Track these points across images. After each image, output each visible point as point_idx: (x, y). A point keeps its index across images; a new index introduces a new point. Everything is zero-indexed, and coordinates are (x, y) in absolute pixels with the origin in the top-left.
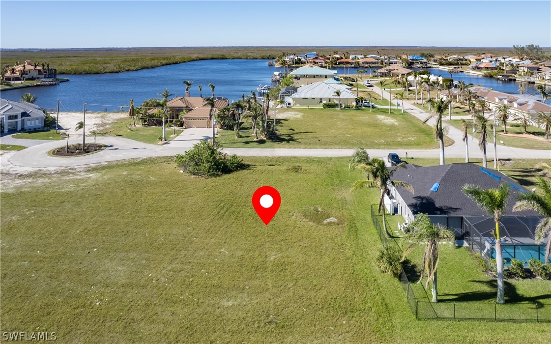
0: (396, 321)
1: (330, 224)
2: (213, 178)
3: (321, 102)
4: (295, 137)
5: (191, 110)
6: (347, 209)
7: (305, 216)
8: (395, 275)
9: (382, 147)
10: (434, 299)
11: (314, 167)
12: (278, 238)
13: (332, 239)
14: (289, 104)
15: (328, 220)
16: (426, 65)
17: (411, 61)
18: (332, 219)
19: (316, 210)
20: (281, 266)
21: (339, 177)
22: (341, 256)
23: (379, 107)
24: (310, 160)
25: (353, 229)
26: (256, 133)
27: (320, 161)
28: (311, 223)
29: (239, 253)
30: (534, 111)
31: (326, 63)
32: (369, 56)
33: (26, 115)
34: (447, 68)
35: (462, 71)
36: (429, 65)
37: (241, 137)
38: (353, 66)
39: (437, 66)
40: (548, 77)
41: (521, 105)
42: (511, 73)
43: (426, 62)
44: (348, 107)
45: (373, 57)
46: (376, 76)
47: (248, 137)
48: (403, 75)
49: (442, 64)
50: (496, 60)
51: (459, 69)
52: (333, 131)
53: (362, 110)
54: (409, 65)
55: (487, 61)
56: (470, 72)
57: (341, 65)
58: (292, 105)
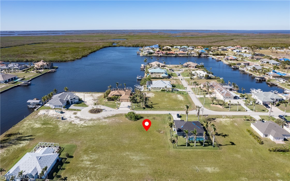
0: (170, 148)
1: (162, 133)
2: (135, 121)
3: (160, 89)
4: (153, 106)
5: (121, 96)
6: (165, 130)
7: (157, 131)
8: (171, 142)
9: (176, 110)
10: (177, 146)
11: (158, 118)
12: (152, 136)
13: (162, 136)
14: (150, 89)
15: (161, 132)
16: (207, 55)
17: (200, 53)
18: (162, 132)
19: (159, 130)
20: (153, 141)
21: (164, 121)
22: (163, 139)
23: (180, 90)
24: (157, 115)
25: (166, 134)
26: (142, 105)
27: (160, 115)
28: (158, 133)
29: (146, 139)
30: (225, 96)
31: (163, 54)
32: (183, 47)
33: (74, 98)
34: (215, 57)
35: (221, 61)
36: (208, 55)
37: (138, 106)
38: (174, 56)
39: (212, 56)
40: (249, 69)
41: (222, 93)
42: (238, 65)
43: (207, 54)
44: (169, 91)
45: (185, 48)
46: (183, 67)
47: (140, 106)
48: (193, 67)
49: (214, 55)
50: (240, 51)
51: (220, 59)
52: (164, 103)
53: (173, 92)
54: (199, 55)
55: (236, 52)
56: (224, 61)
57: (169, 55)
58: (151, 90)
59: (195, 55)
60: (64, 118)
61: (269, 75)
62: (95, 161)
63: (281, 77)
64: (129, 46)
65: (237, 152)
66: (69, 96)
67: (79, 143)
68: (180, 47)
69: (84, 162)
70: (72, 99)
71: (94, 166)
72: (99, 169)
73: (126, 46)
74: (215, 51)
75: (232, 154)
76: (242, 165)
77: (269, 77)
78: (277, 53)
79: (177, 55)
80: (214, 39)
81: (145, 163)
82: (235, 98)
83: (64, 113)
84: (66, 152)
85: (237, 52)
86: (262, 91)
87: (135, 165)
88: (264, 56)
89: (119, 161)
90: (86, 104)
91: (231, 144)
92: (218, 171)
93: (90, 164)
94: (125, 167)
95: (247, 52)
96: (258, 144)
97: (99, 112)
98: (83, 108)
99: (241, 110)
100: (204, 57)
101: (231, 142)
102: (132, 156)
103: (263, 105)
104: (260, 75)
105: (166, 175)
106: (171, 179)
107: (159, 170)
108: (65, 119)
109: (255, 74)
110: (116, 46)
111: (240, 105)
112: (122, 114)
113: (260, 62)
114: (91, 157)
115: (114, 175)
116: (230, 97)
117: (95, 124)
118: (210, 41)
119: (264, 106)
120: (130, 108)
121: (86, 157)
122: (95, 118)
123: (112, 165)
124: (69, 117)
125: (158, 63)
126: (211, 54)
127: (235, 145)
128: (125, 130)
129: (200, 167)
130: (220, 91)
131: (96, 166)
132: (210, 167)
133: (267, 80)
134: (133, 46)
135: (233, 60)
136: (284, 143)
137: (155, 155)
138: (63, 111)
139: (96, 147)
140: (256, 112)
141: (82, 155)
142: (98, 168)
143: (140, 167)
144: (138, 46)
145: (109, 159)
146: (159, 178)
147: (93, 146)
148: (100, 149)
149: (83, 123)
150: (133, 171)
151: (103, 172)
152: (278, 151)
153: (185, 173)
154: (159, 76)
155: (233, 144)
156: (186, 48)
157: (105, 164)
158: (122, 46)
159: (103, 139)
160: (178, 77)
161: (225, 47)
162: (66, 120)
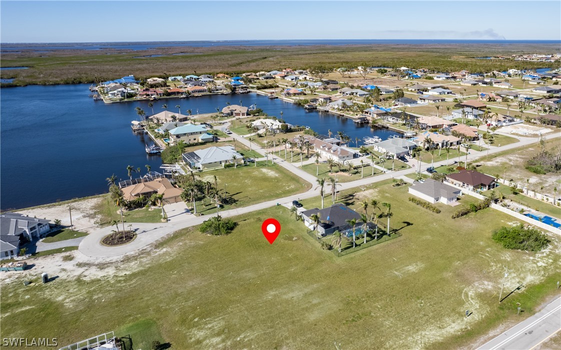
0: (334, 259)
1: (296, 240)
2: (230, 234)
3: (221, 163)
4: (236, 199)
5: (157, 192)
6: (297, 233)
10: (340, 252)
12: (286, 250)
13: (302, 245)
14: (199, 168)
16: (246, 90)
17: (233, 86)
18: (295, 238)
19: (286, 236)
20: (296, 257)
22: (309, 249)
23: (256, 160)
25: (305, 239)
28: (290, 241)
30: (340, 155)
31: (157, 94)
32: (188, 77)
33: (39, 224)
34: (264, 93)
35: (277, 98)
36: (248, 90)
37: (207, 206)
38: (184, 96)
39: (255, 90)
40: (336, 107)
41: (334, 151)
42: (313, 102)
43: (246, 87)
44: (240, 165)
45: (193, 78)
46: (223, 117)
47: (210, 204)
48: (243, 114)
49: (259, 88)
50: (296, 78)
51: (275, 95)
52: (250, 189)
53: (249, 165)
54: (233, 91)
55: (290, 80)
56: (284, 98)
57: (172, 96)
58: (201, 169)
59: (225, 92)
60: (49, 278)
61: (370, 114)
62: (226, 331)
63: (386, 114)
64: (56, 84)
65: (422, 232)
66: (19, 223)
67: (152, 312)
68: (181, 77)
69: (204, 343)
70: (34, 228)
71: (235, 340)
72: (249, 340)
73: (45, 85)
74: (255, 81)
75: (419, 238)
76: (441, 247)
77: (372, 115)
78: (350, 77)
79: (190, 94)
80: (231, 58)
81: (319, 297)
82: (355, 156)
83: (33, 265)
84: (142, 342)
85: (292, 79)
86: (380, 139)
87: (304, 306)
88: (338, 83)
89: (271, 312)
90: (76, 230)
91: (406, 224)
92: (423, 265)
93: (223, 341)
94: (291, 316)
95: (308, 78)
96: (435, 214)
97: (131, 238)
98: (80, 241)
99: (377, 173)
100: (243, 93)
101: (405, 222)
102: (285, 294)
103: (397, 159)
104: (357, 115)
105: (366, 301)
106: (378, 303)
107: (349, 297)
108: (53, 279)
109: (347, 114)
110: (16, 86)
111: (369, 165)
112: (188, 228)
113: (339, 94)
114: (210, 328)
115: (287, 338)
116: (348, 156)
117: (147, 264)
118: (230, 63)
119: (400, 160)
120: (192, 213)
121: (200, 331)
122: (132, 253)
123: (265, 323)
124: (59, 271)
125: (171, 114)
126: (252, 88)
127: (412, 224)
128: (225, 256)
129: (399, 269)
130: (329, 149)
131: (238, 339)
132: (410, 264)
133: (370, 122)
134: (67, 83)
135: (298, 94)
136: (459, 203)
137: (321, 277)
138: (29, 263)
139: (199, 306)
140: (396, 171)
141: (187, 332)
142: (246, 340)
143: (315, 305)
144: (80, 83)
145: (250, 318)
146: (360, 309)
147: (190, 307)
148: (213, 307)
149: (114, 271)
150: (312, 317)
151: (263, 343)
152: (462, 215)
153: (388, 286)
154: (195, 139)
155: (409, 224)
156: (195, 79)
157: (251, 327)
158: (34, 84)
159: (196, 286)
160: (230, 137)
161: (268, 73)
162: (57, 280)
